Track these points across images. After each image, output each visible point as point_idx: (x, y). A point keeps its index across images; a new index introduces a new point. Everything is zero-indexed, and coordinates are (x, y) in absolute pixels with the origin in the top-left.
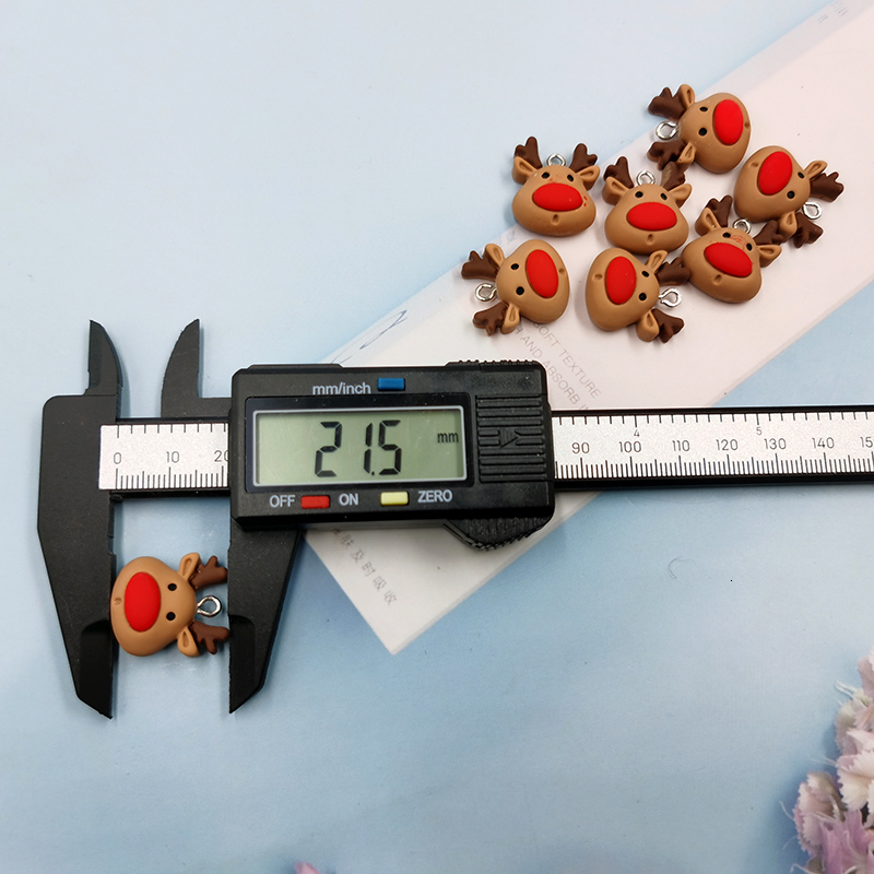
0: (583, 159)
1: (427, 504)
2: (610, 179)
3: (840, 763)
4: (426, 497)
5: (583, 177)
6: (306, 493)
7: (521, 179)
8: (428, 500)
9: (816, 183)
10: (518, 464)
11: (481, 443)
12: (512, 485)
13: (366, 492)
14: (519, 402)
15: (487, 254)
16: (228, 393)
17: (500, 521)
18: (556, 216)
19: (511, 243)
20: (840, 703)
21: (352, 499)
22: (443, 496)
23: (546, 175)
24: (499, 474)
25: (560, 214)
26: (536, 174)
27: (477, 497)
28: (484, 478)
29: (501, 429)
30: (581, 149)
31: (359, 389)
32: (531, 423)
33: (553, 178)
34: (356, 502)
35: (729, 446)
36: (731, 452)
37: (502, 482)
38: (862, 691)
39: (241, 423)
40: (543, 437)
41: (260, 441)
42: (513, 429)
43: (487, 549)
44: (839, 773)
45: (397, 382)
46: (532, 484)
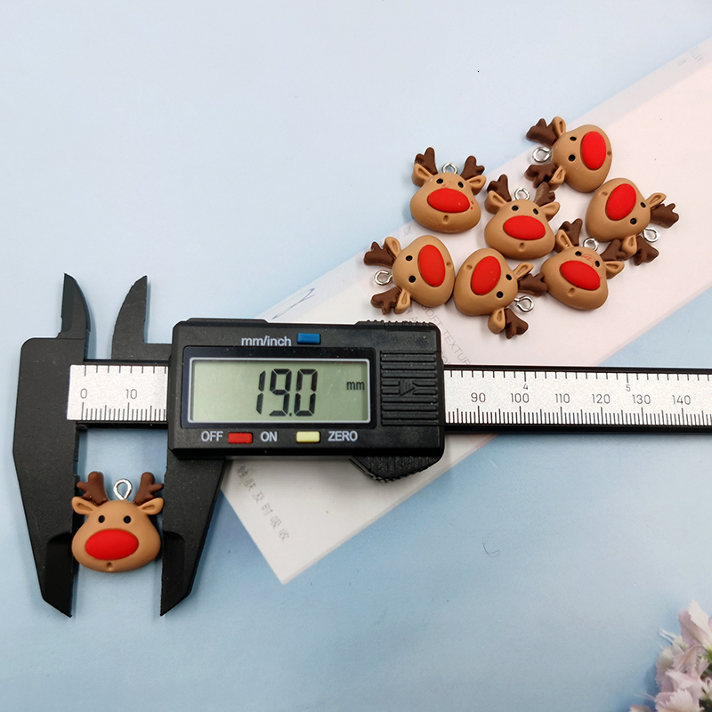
0: (472, 169)
1: (335, 442)
2: (492, 193)
3: (658, 699)
4: (335, 437)
5: (471, 184)
6: (233, 430)
7: (419, 182)
8: (337, 440)
9: (656, 212)
10: (415, 411)
11: (384, 392)
12: (409, 428)
13: (284, 430)
14: (417, 358)
15: (386, 245)
16: (169, 341)
17: (398, 459)
18: (446, 217)
19: (408, 238)
20: (661, 647)
21: (271, 437)
22: (349, 436)
23: (440, 181)
24: (398, 419)
25: (450, 215)
26: (432, 179)
27: (379, 438)
28: (385, 422)
29: (401, 380)
30: (471, 161)
31: (281, 342)
32: (426, 376)
33: (446, 184)
34: (275, 440)
35: (602, 400)
36: (604, 405)
37: (400, 425)
38: (681, 637)
39: (179, 368)
40: (437, 388)
41: (195, 384)
42: (411, 380)
43: (386, 482)
44: (657, 708)
45: (314, 337)
46: (426, 428)
